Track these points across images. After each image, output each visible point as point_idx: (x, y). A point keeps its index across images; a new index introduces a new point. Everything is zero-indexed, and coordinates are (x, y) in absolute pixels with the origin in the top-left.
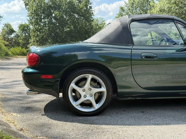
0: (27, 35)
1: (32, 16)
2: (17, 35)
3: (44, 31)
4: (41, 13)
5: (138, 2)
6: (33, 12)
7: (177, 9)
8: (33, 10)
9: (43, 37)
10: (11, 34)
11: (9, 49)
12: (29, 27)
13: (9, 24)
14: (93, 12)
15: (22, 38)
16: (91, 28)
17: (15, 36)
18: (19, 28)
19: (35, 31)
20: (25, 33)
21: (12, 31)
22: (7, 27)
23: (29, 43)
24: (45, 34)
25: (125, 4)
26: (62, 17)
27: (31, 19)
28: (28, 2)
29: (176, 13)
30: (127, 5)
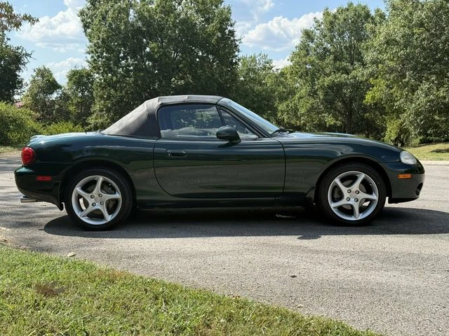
0: (87, 96)
1: (97, 53)
2: (65, 94)
3: (126, 87)
4: (119, 45)
5: (345, 20)
6: (101, 44)
7: (424, 39)
8: (99, 39)
9: (122, 100)
10: (52, 93)
11: (45, 126)
12: (91, 76)
13: (45, 70)
14: (237, 43)
15: (75, 102)
16: (232, 80)
17: (60, 97)
18: (70, 80)
19: (103, 86)
20: (82, 91)
21: (53, 86)
22: (43, 76)
23: (91, 114)
24: (126, 93)
25: (315, 24)
26: (166, 55)
27: (95, 60)
28: (89, 20)
29: (424, 49)
30: (320, 26)
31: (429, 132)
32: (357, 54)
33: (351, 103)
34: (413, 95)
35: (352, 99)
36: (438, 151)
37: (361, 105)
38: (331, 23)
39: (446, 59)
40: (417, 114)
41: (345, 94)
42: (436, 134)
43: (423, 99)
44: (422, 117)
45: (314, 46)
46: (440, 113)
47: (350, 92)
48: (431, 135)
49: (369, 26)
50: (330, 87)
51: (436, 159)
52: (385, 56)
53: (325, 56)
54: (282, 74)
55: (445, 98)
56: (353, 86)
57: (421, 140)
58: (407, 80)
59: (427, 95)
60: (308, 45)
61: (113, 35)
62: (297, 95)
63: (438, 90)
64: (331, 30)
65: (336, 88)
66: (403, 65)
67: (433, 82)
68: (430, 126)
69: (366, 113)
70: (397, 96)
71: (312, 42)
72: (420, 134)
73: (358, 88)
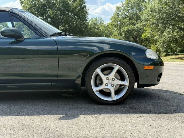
8: (27, 8)
16: (85, 27)
29: (167, 14)
30: (123, 5)
31: (169, 51)
32: (139, 17)
33: (136, 38)
34: (162, 34)
35: (137, 37)
36: (172, 59)
37: (140, 39)
38: (128, 4)
39: (177, 18)
40: (164, 43)
41: (134, 34)
42: (172, 52)
43: (166, 36)
44: (166, 44)
45: (121, 14)
46: (173, 42)
47: (136, 33)
48: (169, 52)
49: (144, 4)
50: (127, 31)
51: (172, 61)
52: (150, 17)
53: (125, 18)
54: (108, 26)
55: (175, 36)
56: (137, 31)
57: (165, 54)
58: (159, 27)
59: (168, 35)
60: (119, 13)
61: (33, 7)
62: (114, 35)
63: (173, 32)
64: (128, 7)
65: (130, 32)
66: (158, 21)
67: (171, 29)
68: (169, 48)
69: (142, 42)
70: (155, 35)
71: (120, 12)
72: (165, 51)
73: (139, 32)
